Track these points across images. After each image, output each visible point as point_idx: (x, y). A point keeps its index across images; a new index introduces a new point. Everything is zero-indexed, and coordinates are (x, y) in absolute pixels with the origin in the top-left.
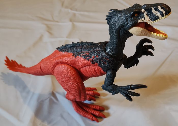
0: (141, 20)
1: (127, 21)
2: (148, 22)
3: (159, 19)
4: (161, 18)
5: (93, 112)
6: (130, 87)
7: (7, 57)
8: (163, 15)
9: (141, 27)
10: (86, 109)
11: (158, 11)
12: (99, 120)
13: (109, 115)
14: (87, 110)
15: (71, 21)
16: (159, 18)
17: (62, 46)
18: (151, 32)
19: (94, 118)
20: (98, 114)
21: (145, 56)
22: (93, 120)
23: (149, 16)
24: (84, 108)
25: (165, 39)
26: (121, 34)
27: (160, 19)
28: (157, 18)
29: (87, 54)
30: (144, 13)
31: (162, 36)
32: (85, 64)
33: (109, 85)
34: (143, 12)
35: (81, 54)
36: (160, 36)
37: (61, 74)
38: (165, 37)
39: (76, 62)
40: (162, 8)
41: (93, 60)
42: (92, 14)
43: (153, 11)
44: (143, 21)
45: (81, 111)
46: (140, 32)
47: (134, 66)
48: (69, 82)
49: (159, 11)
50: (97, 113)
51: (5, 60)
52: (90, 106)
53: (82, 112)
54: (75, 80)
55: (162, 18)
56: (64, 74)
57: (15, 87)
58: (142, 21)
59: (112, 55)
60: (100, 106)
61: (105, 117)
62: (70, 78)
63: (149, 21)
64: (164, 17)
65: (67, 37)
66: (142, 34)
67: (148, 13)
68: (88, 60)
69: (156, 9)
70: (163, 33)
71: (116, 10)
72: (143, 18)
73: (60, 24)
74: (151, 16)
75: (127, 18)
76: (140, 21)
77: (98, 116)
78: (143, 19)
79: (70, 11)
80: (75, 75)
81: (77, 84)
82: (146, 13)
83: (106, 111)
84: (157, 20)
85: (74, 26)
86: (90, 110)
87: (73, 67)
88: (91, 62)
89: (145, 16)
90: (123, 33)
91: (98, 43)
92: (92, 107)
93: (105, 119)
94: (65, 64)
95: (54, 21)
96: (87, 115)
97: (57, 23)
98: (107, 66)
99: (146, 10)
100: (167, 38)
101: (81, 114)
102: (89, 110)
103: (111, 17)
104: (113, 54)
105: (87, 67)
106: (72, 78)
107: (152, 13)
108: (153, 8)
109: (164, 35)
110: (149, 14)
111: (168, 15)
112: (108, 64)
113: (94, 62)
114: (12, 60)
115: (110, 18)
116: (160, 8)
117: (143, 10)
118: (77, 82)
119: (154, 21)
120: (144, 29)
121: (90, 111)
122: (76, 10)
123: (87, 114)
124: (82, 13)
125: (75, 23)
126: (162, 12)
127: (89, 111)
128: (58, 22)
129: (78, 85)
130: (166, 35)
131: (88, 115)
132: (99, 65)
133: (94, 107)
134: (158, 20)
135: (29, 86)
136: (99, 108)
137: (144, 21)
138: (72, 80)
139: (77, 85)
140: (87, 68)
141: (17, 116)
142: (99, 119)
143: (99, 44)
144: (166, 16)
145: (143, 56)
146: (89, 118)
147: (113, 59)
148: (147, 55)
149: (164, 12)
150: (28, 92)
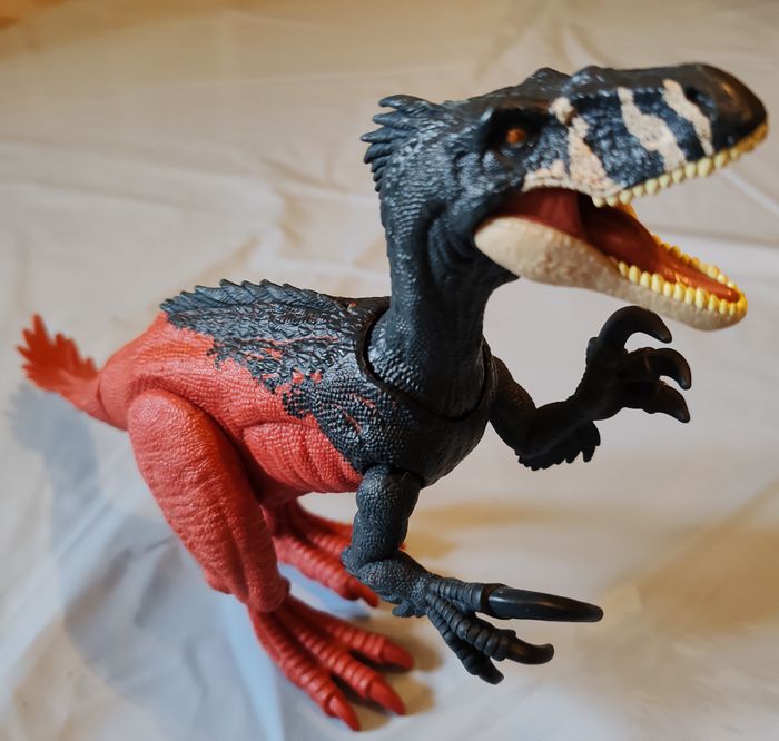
0: (543, 172)
1: (456, 172)
2: (588, 191)
3: (664, 172)
4: (682, 167)
5: (339, 668)
6: (478, 596)
7: (37, 320)
8: (693, 150)
9: (549, 221)
10: (308, 644)
11: (660, 116)
13: (425, 700)
14: (316, 650)
16: (667, 168)
17: (184, 293)
18: (622, 266)
19: (334, 704)
20: (363, 684)
21: (640, 412)
22: (331, 714)
23: (601, 150)
24: (302, 638)
25: (723, 322)
26: (434, 258)
27: (677, 175)
28: (651, 168)
29: (275, 355)
30: (569, 123)
31: (699, 303)
33: (372, 560)
34: (562, 119)
35: (247, 353)
36: (688, 300)
38: (722, 310)
39: (217, 394)
40: (691, 95)
41: (295, 395)
43: (631, 114)
44: (554, 183)
46: (542, 258)
47: (570, 461)
48: (180, 493)
49: (670, 117)
50: (359, 679)
51: (26, 332)
52: (337, 633)
54: (205, 489)
55: (690, 168)
58: (550, 183)
59: (395, 380)
61: (401, 710)
62: (180, 472)
63: (598, 186)
64: (704, 164)
66: (553, 275)
67: (598, 127)
69: (650, 102)
70: (721, 279)
71: (412, 100)
72: (557, 156)
74: (613, 146)
75: (457, 154)
76: (539, 183)
77: (363, 695)
78: (558, 166)
80: (204, 464)
81: (214, 510)
82: (581, 126)
83: (417, 676)
84: (651, 184)
86: (330, 656)
87: (209, 417)
88: (284, 402)
89: (572, 151)
90: (445, 255)
91: (344, 302)
92: (347, 638)
93: (398, 723)
94: (171, 392)
96: (305, 678)
98: (362, 442)
99: (580, 107)
100: (735, 319)
102: (321, 652)
103: (387, 147)
104: (401, 374)
106: (192, 475)
107: (624, 131)
108: (625, 94)
109: (720, 297)
110: (605, 137)
111: (734, 153)
112: (365, 431)
113: (302, 408)
114: (59, 336)
115: (385, 154)
116: (673, 94)
117: (561, 107)
118: (215, 500)
119: (636, 184)
120: (567, 240)
121: (327, 659)
123: (305, 672)
126: (689, 125)
127: (324, 656)
129: (223, 517)
130: (734, 297)
131: (312, 680)
132: (324, 429)
133: (358, 643)
134: (663, 180)
136: (381, 654)
137: (567, 184)
138: (192, 484)
139: (216, 520)
140: (269, 435)
142: (362, 712)
143: (346, 307)
144: (720, 159)
145: (625, 411)
146: (313, 697)
147: (398, 405)
148: (651, 411)
149: (702, 125)
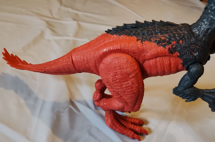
5: (132, 127)
7: (5, 49)
12: (141, 139)
14: (125, 124)
15: (74, 20)
20: (139, 130)
29: (163, 38)
32: (158, 54)
35: (152, 39)
37: (115, 68)
41: (173, 48)
42: (96, 16)
45: (117, 126)
48: (127, 81)
51: (3, 53)
52: (128, 120)
53: (119, 127)
54: (136, 78)
56: (120, 69)
57: (16, 92)
60: (139, 120)
61: (147, 134)
65: (74, 37)
68: (165, 48)
73: (62, 22)
79: (70, 10)
85: (79, 25)
88: (169, 50)
95: (54, 18)
97: (59, 21)
101: (118, 130)
105: (158, 59)
112: (196, 54)
113: (174, 51)
114: (12, 54)
122: (78, 10)
124: (85, 14)
125: (80, 23)
128: (58, 19)
129: (139, 85)
135: (36, 91)
138: (133, 77)
141: (25, 133)
150: (36, 100)
